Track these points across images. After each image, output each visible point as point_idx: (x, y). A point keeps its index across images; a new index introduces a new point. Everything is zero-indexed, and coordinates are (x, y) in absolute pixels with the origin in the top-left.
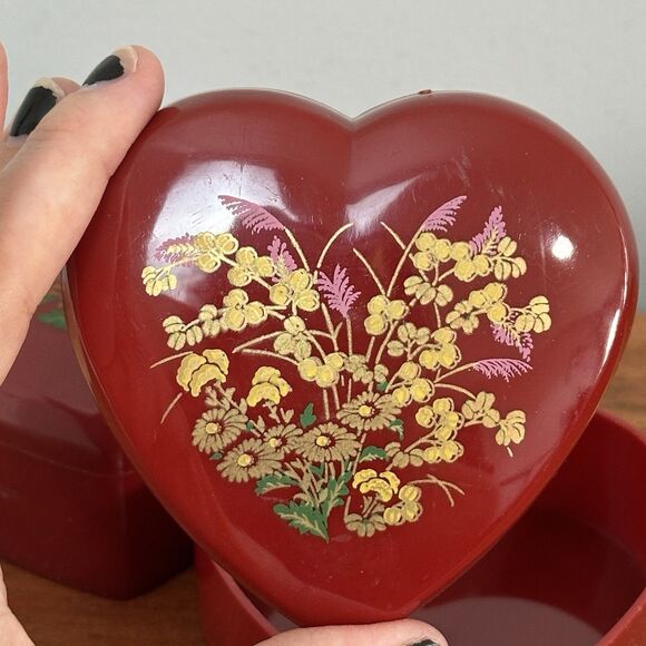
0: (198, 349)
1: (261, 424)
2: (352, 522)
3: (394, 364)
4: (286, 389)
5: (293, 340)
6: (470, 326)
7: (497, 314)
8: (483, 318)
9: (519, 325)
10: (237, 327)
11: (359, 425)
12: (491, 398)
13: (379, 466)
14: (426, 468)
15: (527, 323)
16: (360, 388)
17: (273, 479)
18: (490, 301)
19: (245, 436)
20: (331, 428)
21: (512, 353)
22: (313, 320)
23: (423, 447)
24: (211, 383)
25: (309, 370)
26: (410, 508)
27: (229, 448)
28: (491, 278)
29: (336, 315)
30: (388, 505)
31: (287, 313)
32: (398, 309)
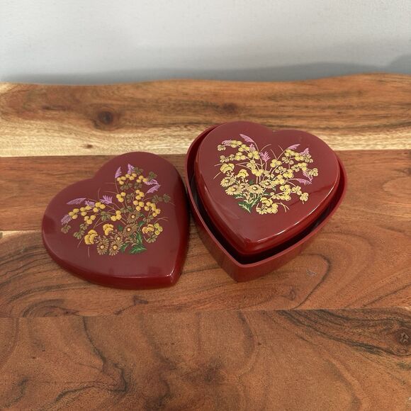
0: (227, 163)
1: (239, 182)
2: (258, 210)
3: (276, 175)
4: (247, 175)
5: (251, 165)
6: (297, 171)
7: (304, 169)
8: (301, 169)
9: (310, 173)
10: (238, 160)
11: (265, 186)
12: (300, 188)
13: (268, 197)
14: (280, 200)
15: (311, 173)
16: (266, 178)
17: (239, 195)
18: (303, 167)
19: (235, 184)
20: (257, 186)
21: (307, 179)
22: (257, 161)
23: (281, 195)
24: (229, 171)
25: (254, 172)
26: (274, 210)
27: (230, 186)
28: (304, 162)
29: (263, 161)
30: (268, 207)
31: (251, 159)
32: (279, 163)
